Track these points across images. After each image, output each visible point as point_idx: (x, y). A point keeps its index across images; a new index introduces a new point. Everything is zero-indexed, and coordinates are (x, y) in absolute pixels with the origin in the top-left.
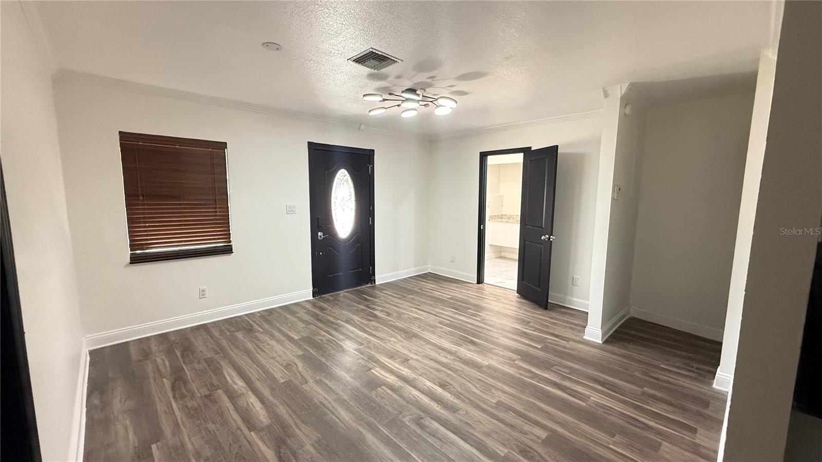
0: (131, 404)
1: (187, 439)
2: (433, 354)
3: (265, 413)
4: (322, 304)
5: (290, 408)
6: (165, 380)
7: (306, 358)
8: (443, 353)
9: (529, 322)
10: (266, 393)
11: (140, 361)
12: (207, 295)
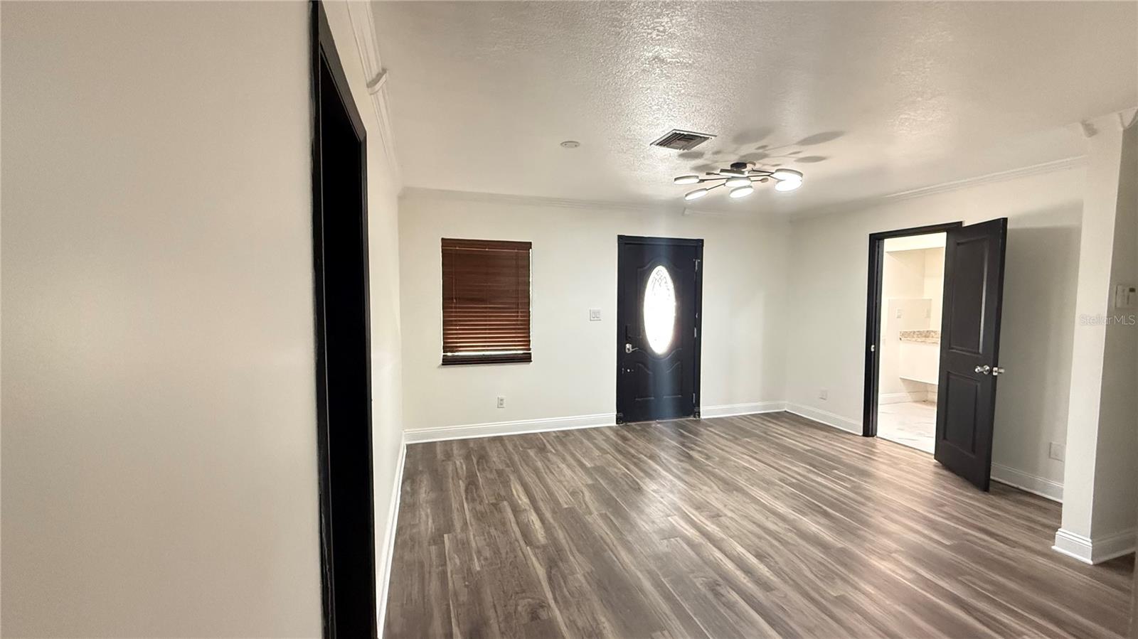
0: (433, 495)
1: (472, 537)
2: (760, 517)
3: (543, 533)
4: (626, 433)
5: (569, 535)
6: (461, 482)
7: (595, 488)
8: (772, 518)
9: (943, 505)
10: (548, 515)
11: (443, 461)
12: (504, 405)
